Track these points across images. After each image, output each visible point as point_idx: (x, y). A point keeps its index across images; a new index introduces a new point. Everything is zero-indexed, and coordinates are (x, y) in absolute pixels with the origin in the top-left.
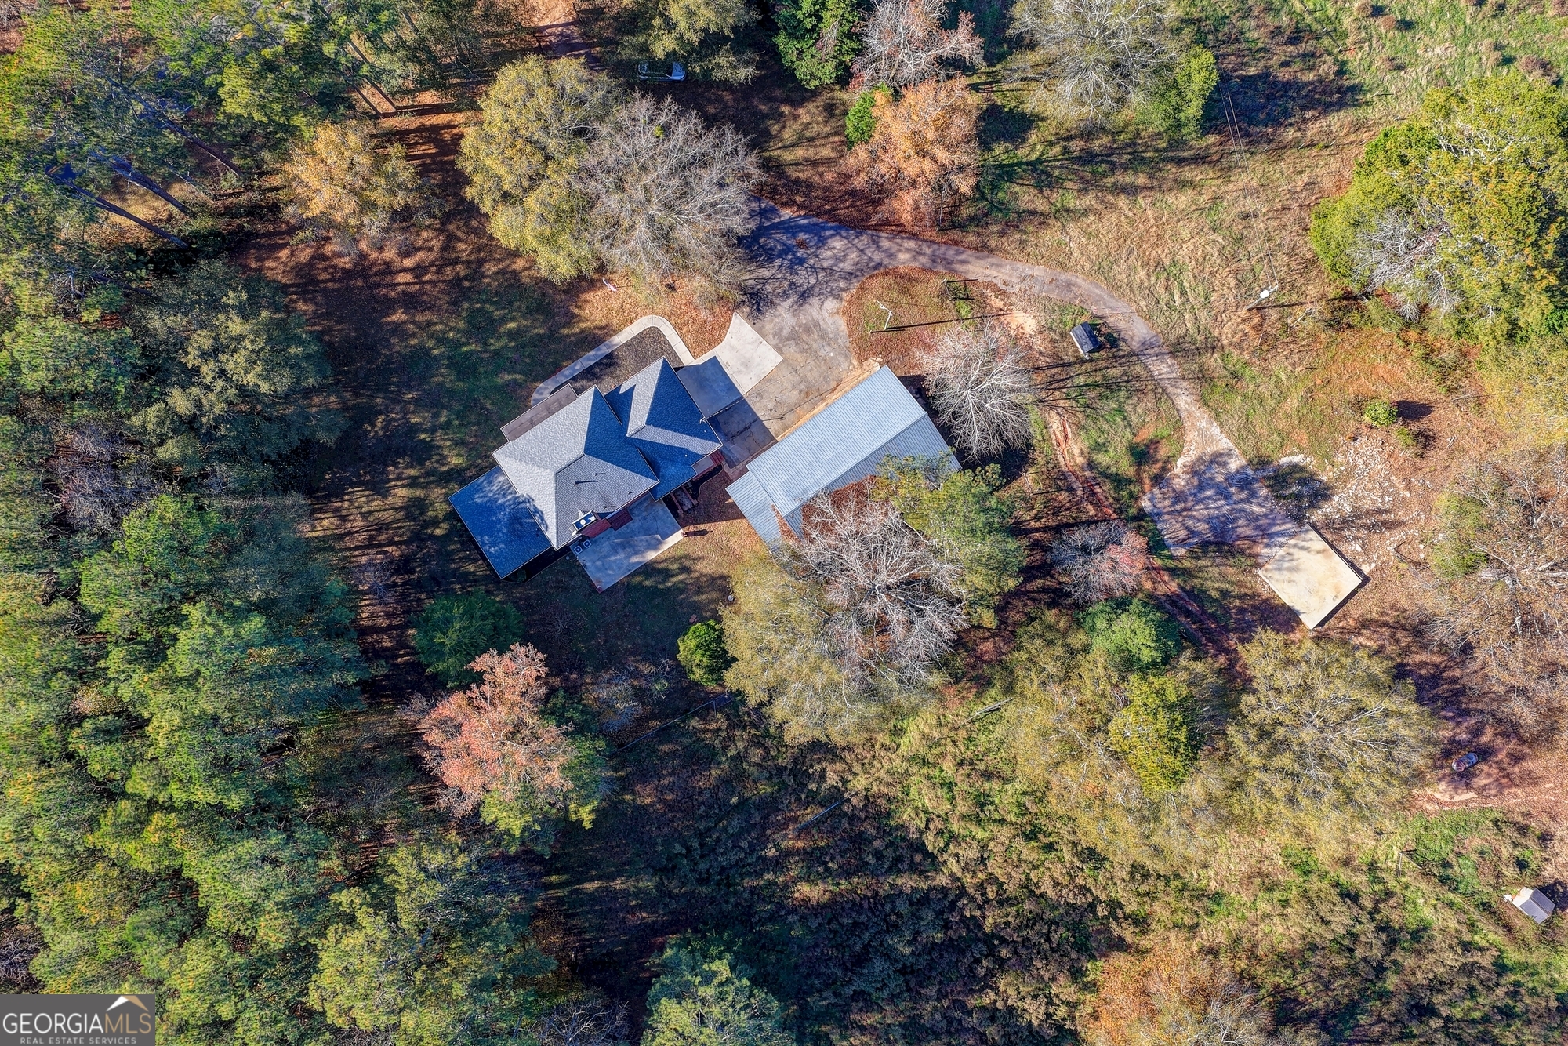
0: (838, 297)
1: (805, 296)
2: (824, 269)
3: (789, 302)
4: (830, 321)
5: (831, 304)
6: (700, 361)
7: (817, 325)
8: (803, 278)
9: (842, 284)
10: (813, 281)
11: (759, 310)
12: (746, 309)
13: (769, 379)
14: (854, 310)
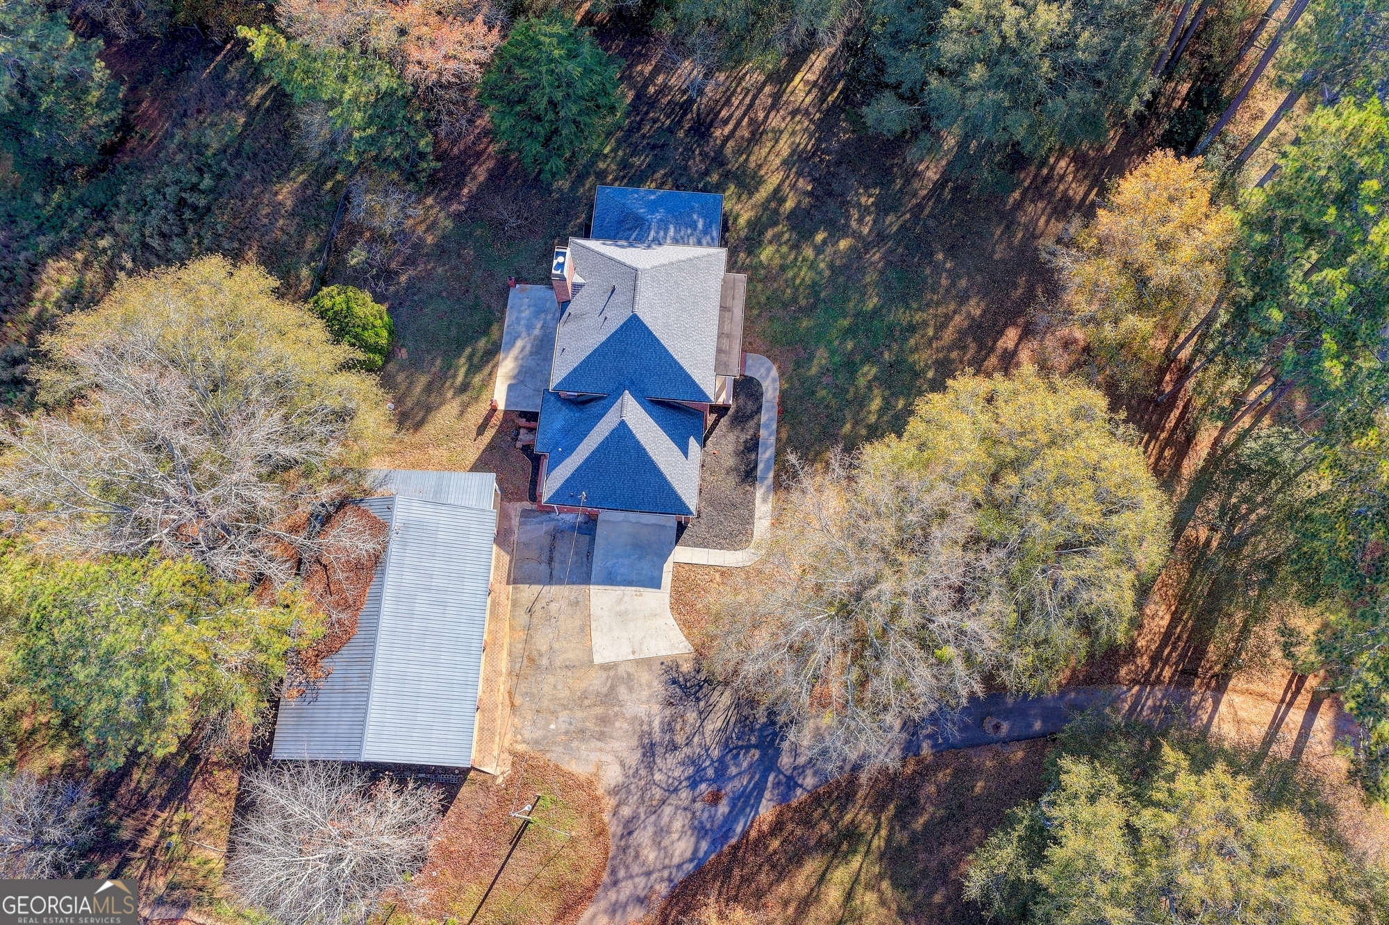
0: (614, 791)
1: (649, 751)
2: (663, 802)
3: (656, 724)
4: (594, 757)
5: (612, 775)
6: (668, 567)
7: (601, 737)
8: (670, 768)
9: (626, 811)
10: (658, 777)
11: (674, 682)
12: (686, 667)
13: (585, 629)
14: (583, 796)
